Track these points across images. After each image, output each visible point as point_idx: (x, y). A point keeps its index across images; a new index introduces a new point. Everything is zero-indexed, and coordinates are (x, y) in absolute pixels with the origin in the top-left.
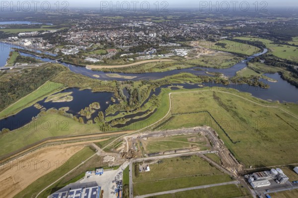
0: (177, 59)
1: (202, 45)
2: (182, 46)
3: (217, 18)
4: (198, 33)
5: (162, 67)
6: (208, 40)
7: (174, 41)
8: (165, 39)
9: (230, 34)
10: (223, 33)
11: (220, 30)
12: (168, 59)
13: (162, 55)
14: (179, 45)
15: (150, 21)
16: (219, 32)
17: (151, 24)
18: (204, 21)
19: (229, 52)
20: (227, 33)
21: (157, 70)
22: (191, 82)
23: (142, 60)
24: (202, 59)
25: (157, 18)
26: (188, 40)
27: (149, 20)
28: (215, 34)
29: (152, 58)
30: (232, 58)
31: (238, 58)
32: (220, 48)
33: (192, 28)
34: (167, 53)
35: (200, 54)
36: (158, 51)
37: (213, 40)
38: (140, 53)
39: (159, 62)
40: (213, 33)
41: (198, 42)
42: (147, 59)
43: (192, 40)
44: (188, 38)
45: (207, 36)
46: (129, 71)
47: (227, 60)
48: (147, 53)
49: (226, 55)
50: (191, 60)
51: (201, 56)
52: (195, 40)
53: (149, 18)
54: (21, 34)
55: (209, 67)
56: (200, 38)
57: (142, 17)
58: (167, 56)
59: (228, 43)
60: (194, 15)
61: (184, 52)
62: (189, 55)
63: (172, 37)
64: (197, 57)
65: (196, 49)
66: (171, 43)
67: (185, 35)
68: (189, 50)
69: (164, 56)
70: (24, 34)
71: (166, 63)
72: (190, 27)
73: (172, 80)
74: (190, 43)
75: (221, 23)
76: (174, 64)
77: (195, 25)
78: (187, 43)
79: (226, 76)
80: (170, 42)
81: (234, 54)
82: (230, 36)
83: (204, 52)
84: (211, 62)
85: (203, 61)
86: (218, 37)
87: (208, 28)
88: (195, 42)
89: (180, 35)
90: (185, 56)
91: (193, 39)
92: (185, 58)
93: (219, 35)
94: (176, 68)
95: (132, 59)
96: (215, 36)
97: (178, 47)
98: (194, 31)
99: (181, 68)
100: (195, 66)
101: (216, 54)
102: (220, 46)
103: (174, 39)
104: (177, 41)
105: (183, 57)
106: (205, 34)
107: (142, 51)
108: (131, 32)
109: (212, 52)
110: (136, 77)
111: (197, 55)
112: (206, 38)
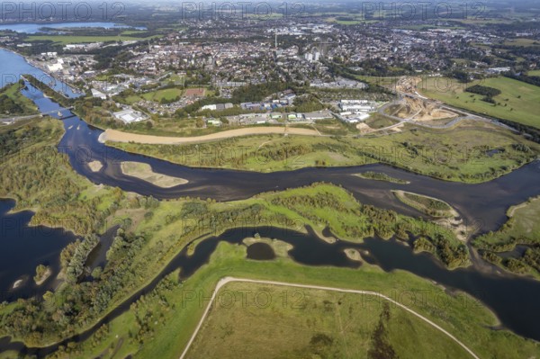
0: (331, 132)
1: (423, 91)
2: (369, 91)
3: (495, 16)
5: (278, 155)
6: (449, 76)
7: (356, 73)
8: (336, 69)
9: (519, 60)
10: (501, 56)
11: (493, 47)
12: (309, 127)
13: (300, 115)
14: (361, 86)
15: (330, 24)
16: (488, 53)
18: (457, 23)
19: (501, 121)
20: (512, 56)
23: (240, 126)
24: (407, 137)
25: (351, 15)
26: (394, 74)
27: (331, 19)
29: (271, 121)
30: (507, 144)
31: (527, 144)
32: (478, 103)
33: (419, 40)
34: (316, 109)
35: (408, 119)
36: (297, 102)
37: (462, 77)
38: (249, 105)
39: (281, 135)
40: (471, 55)
41: (417, 80)
42: (256, 125)
43: (402, 73)
44: (396, 68)
45: (450, 64)
47: (487, 152)
48: (266, 105)
49: (490, 131)
50: (372, 137)
51: (407, 125)
52: (412, 74)
53: (333, 15)
54: (68, 47)
55: (415, 173)
56: (427, 68)
57: (320, 14)
58: (311, 118)
59: (508, 88)
61: (359, 111)
62: (376, 121)
63: (354, 65)
64: (395, 128)
65: (403, 102)
66: (343, 81)
67: (393, 58)
68: (380, 104)
69: (304, 116)
70: (74, 46)
71: (295, 142)
72: (417, 36)
74: (395, 81)
75: (501, 29)
76: (319, 147)
77: (430, 33)
78: (385, 83)
80: (344, 76)
81: (518, 127)
82: (517, 67)
83: (422, 114)
84: (430, 154)
85: (405, 145)
86: (481, 67)
87: (463, 41)
88: (411, 79)
89: (378, 59)
90: (360, 122)
91: (409, 70)
92: (358, 130)
93: (488, 61)
94: (313, 165)
95: (216, 122)
96: (473, 66)
97: (353, 94)
98: (420, 50)
99: (328, 164)
100: (374, 161)
101: (460, 122)
102: (477, 97)
103: (358, 69)
104: (363, 74)
105: (352, 127)
106: (446, 58)
107: (259, 100)
108: (273, 47)
109: (448, 115)
110: (187, 181)
111: (398, 122)
112: (445, 69)
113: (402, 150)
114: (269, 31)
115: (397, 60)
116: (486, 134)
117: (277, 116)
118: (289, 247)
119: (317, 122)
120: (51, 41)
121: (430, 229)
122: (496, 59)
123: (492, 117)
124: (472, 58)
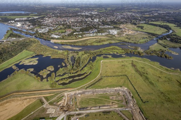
0: (110, 37)
2: (115, 28)
3: (139, 9)
4: (126, 19)
5: (99, 42)
6: (132, 24)
7: (109, 24)
8: (104, 23)
9: (147, 20)
10: (143, 19)
11: (140, 17)
13: (100, 34)
14: (112, 27)
15: (96, 12)
16: (140, 18)
17: (96, 13)
18: (130, 11)
19: (145, 32)
20: (145, 19)
21: (95, 44)
22: (117, 53)
23: (87, 37)
24: (127, 37)
25: (101, 9)
26: (119, 24)
27: (96, 10)
28: (137, 19)
29: (94, 35)
30: (147, 36)
31: (151, 36)
33: (122, 16)
34: (104, 32)
35: (126, 33)
36: (98, 31)
37: (135, 24)
38: (86, 32)
39: (98, 38)
41: (125, 25)
42: (90, 37)
43: (121, 24)
44: (119, 23)
45: (132, 21)
46: (77, 44)
47: (144, 38)
48: (91, 32)
49: (143, 34)
50: (119, 37)
51: (126, 34)
52: (123, 24)
53: (96, 9)
54: (17, 19)
55: (131, 43)
56: (127, 22)
57: (91, 9)
58: (103, 34)
60: (125, 7)
61: (115, 32)
62: (118, 34)
63: (108, 22)
64: (124, 35)
65: (124, 30)
66: (107, 26)
67: (117, 20)
68: (118, 31)
69: (102, 34)
70: (18, 19)
71: (102, 39)
72: (121, 15)
73: (104, 51)
74: (120, 26)
75: (141, 12)
76: (108, 40)
77: (124, 14)
78: (118, 26)
79: (142, 49)
80: (107, 25)
81: (149, 33)
82: (147, 21)
83: (128, 32)
84: (133, 39)
85: (127, 38)
86: (139, 22)
87: (133, 16)
89: (114, 21)
90: (115, 34)
91: (122, 23)
92: (115, 36)
93: (140, 20)
94: (109, 43)
95: (80, 36)
96: (137, 21)
97: (111, 29)
98: (123, 18)
99: (112, 43)
100: (121, 41)
101: (137, 33)
103: (110, 23)
104: (111, 24)
105: (114, 35)
106: (130, 20)
107: (88, 31)
109: (134, 32)
110: (81, 48)
111: (124, 34)
112: (131, 22)
113: (127, 39)
115: (118, 20)
116: (143, 35)
117: (95, 34)
118: (111, 56)
119: (105, 35)
122: (142, 20)
124: (136, 20)
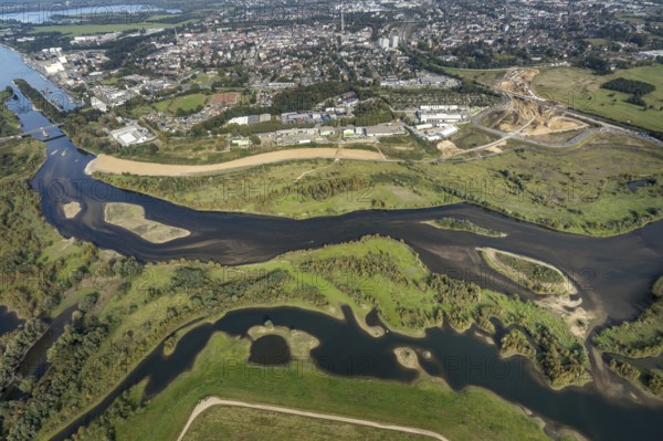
0: (400, 155)
1: (541, 90)
2: (462, 91)
6: (580, 65)
7: (446, 64)
8: (419, 60)
10: (659, 32)
11: (648, 20)
12: (371, 148)
13: (359, 130)
14: (452, 83)
16: (640, 29)
19: (652, 134)
23: (275, 149)
24: (510, 161)
26: (499, 64)
28: (623, 36)
29: (319, 140)
32: (621, 107)
33: (542, 13)
34: (384, 120)
35: (514, 133)
36: (359, 110)
37: (598, 67)
38: (292, 115)
39: (330, 160)
40: (614, 33)
41: (532, 73)
42: (297, 146)
43: (512, 63)
44: (505, 56)
45: (582, 45)
48: (316, 116)
49: (636, 150)
50: (457, 162)
51: (511, 142)
52: (528, 62)
55: (516, 219)
56: (549, 54)
58: (374, 135)
62: (466, 137)
64: (494, 148)
65: (510, 107)
67: (501, 41)
68: (475, 111)
69: (365, 131)
74: (501, 75)
76: (380, 178)
78: (484, 77)
80: (430, 70)
83: (535, 125)
84: (542, 188)
85: (505, 173)
86: (627, 51)
87: (605, 12)
88: (524, 72)
89: (480, 43)
90: (443, 139)
91: (523, 58)
92: (438, 152)
93: (639, 41)
94: (368, 207)
95: (243, 142)
96: (616, 49)
97: (440, 96)
98: (542, 27)
99: (389, 206)
100: (456, 200)
101: (590, 136)
102: (620, 96)
103: (451, 58)
104: (456, 65)
105: (431, 147)
106: (579, 38)
107: (308, 109)
108: (339, 30)
109: (573, 125)
110: (187, 233)
111: (498, 137)
112: (575, 54)
113: (500, 183)
114: (337, 7)
115: (506, 43)
116: (628, 156)
117: (327, 133)
118: (314, 343)
119: (382, 140)
120: (59, 34)
121: (530, 315)
122: (651, 38)
123: (640, 129)
124: (616, 37)
